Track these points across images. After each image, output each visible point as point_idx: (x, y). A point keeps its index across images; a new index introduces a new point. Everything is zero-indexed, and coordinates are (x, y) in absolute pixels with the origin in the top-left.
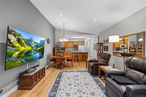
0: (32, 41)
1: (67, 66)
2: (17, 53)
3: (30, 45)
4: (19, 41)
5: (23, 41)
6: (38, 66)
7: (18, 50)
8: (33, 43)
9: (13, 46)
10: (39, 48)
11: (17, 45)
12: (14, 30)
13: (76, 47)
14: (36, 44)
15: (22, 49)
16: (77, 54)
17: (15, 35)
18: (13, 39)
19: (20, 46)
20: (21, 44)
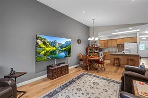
0: (56, 43)
1: (97, 69)
2: (44, 52)
3: (54, 46)
4: (45, 43)
5: (48, 44)
6: (64, 63)
7: (44, 50)
8: (58, 44)
9: (41, 47)
10: (64, 49)
11: (44, 46)
12: (40, 36)
13: (121, 46)
14: (61, 45)
15: (48, 49)
16: (118, 57)
17: (41, 40)
18: (40, 42)
19: (46, 47)
20: (46, 46)
